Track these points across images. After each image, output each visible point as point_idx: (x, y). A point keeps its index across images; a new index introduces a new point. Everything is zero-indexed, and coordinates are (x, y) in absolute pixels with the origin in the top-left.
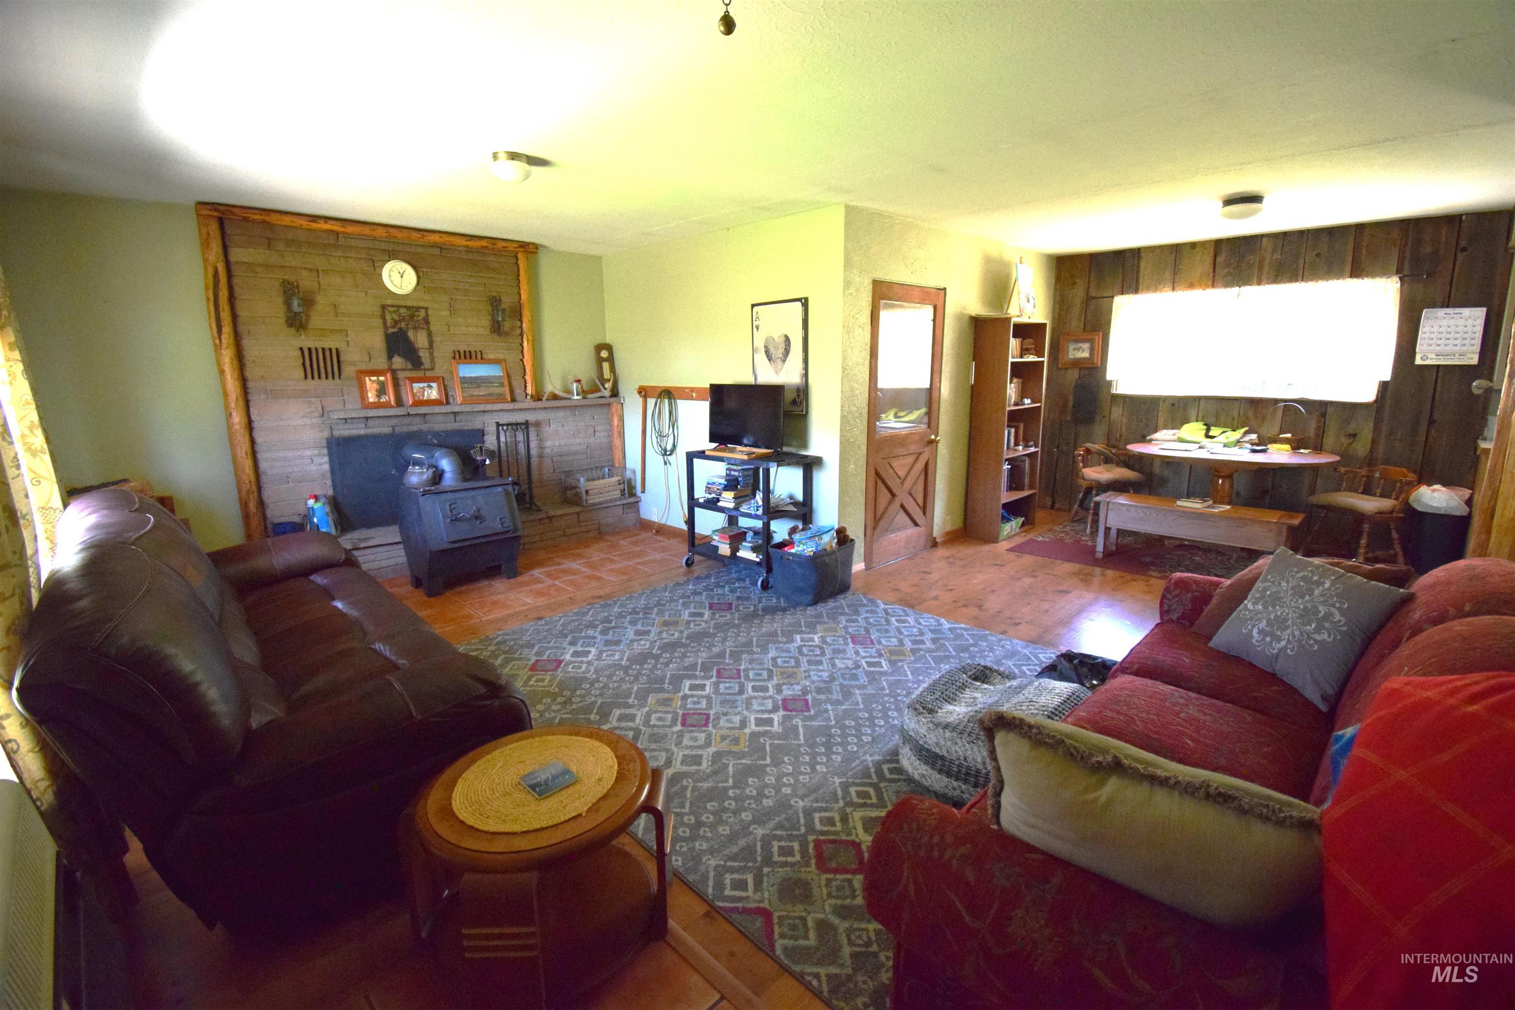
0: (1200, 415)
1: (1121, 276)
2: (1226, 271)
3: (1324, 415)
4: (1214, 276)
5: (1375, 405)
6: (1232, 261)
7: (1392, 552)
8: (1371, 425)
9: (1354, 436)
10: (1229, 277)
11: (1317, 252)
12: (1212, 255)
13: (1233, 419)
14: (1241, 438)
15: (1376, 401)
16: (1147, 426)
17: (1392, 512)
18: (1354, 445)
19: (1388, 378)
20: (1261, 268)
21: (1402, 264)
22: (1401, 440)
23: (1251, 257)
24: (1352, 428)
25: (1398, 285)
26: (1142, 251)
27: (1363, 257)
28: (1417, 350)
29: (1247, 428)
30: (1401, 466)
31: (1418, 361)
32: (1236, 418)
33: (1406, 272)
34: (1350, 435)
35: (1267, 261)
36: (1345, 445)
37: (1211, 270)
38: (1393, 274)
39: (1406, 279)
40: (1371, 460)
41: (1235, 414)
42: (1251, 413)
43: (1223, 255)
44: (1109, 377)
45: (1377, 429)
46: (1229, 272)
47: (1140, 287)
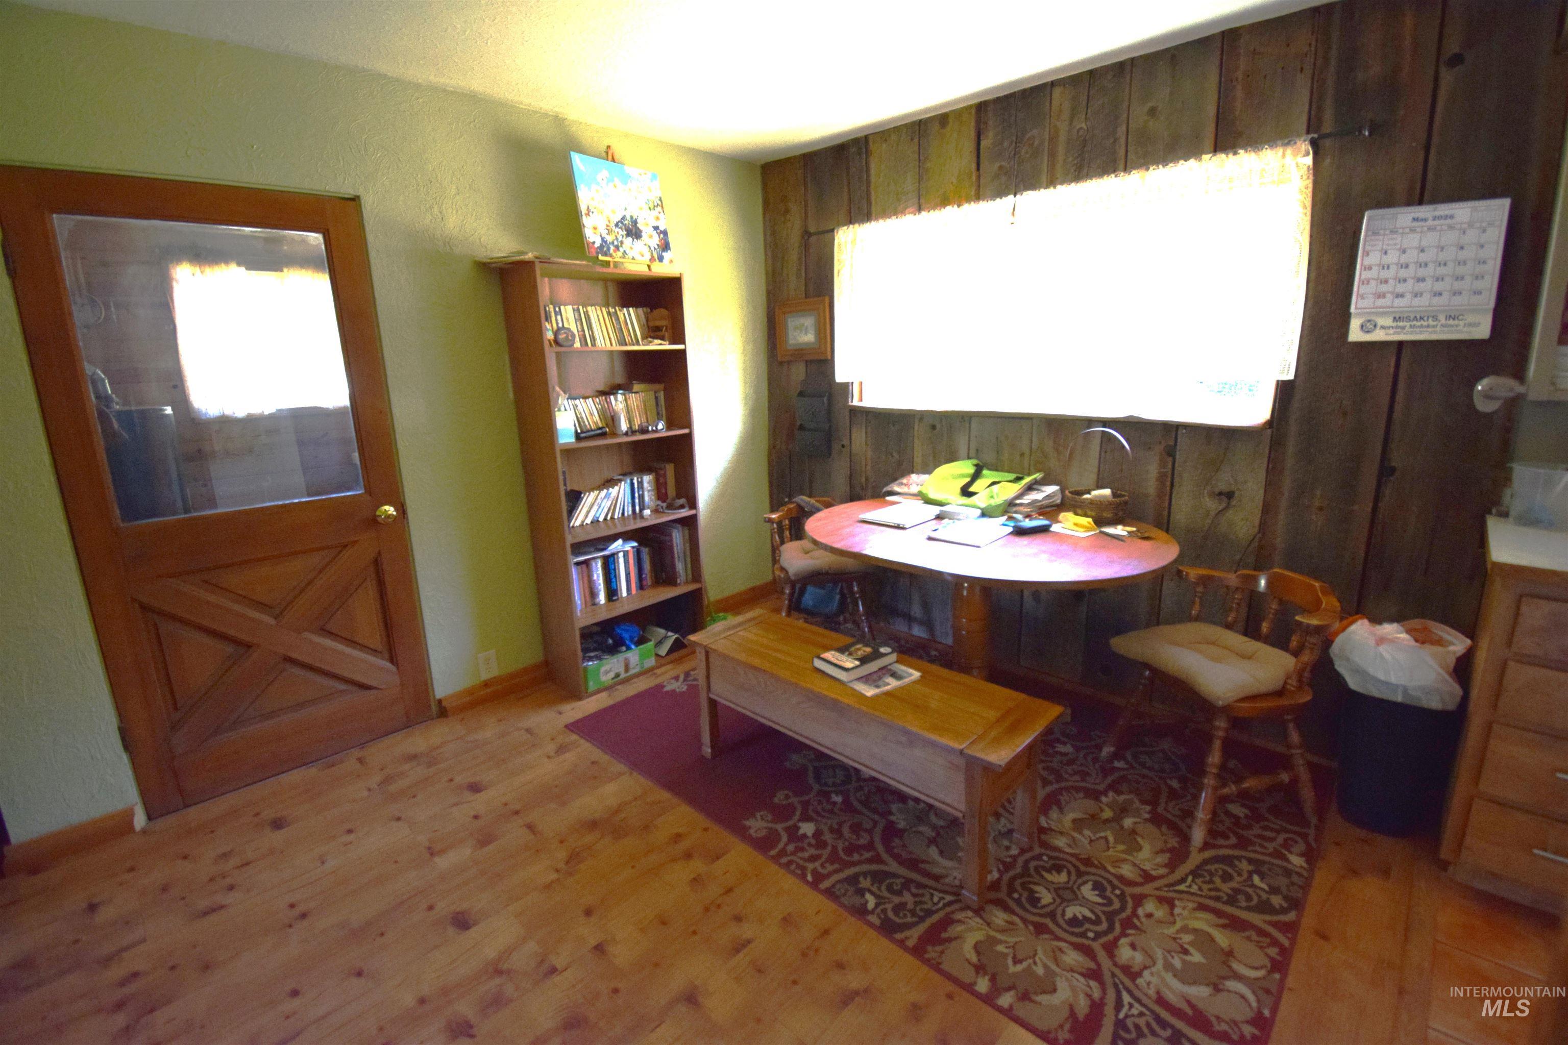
0: (973, 446)
1: (846, 190)
2: (997, 165)
3: (1171, 452)
4: (979, 177)
5: (1269, 432)
6: (1006, 144)
7: (1285, 777)
8: (1262, 474)
9: (1230, 495)
10: (1004, 179)
11: (1150, 105)
12: (973, 134)
13: (1022, 455)
14: (1020, 496)
15: (1269, 424)
16: (900, 463)
17: (1280, 693)
18: (1230, 514)
19: (1290, 376)
20: (1052, 155)
21: (1320, 109)
22: (1321, 509)
23: (1035, 132)
24: (1223, 482)
25: (1309, 160)
26: (871, 137)
27: (1238, 105)
28: (1353, 309)
29: (1038, 476)
30: (1314, 573)
31: (1355, 334)
32: (1027, 452)
33: (1328, 126)
34: (1220, 494)
35: (1062, 138)
36: (1213, 513)
37: (974, 166)
38: (1299, 136)
39: (1327, 143)
40: (1261, 547)
41: (1024, 446)
42: (1049, 445)
43: (991, 134)
44: (841, 376)
45: (1271, 484)
46: (1001, 167)
47: (873, 209)
